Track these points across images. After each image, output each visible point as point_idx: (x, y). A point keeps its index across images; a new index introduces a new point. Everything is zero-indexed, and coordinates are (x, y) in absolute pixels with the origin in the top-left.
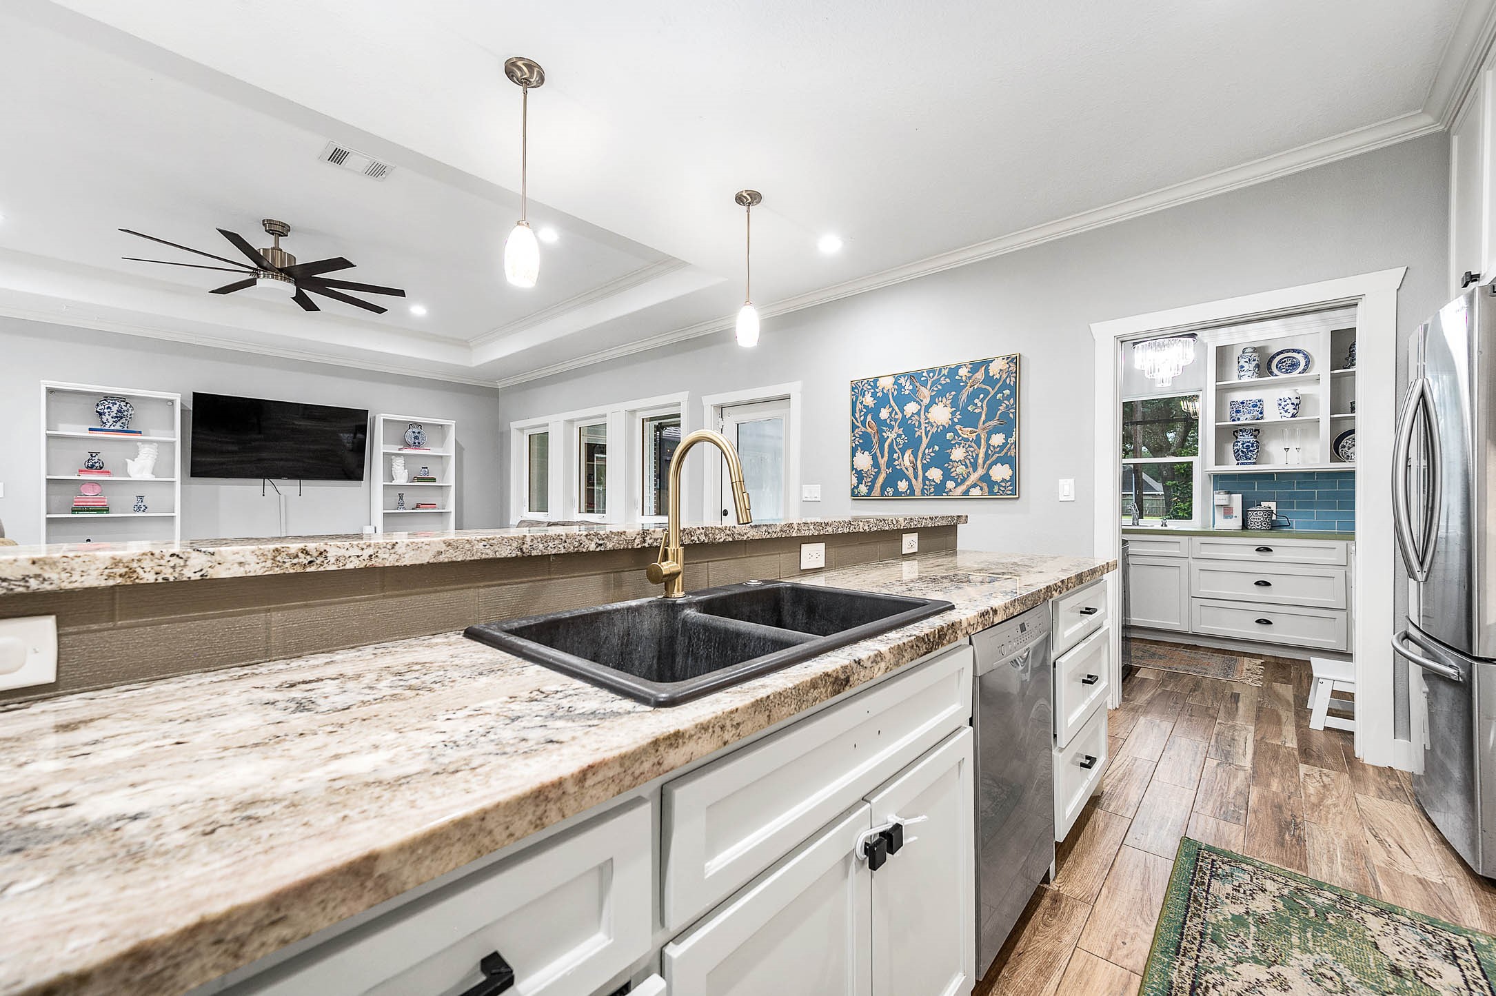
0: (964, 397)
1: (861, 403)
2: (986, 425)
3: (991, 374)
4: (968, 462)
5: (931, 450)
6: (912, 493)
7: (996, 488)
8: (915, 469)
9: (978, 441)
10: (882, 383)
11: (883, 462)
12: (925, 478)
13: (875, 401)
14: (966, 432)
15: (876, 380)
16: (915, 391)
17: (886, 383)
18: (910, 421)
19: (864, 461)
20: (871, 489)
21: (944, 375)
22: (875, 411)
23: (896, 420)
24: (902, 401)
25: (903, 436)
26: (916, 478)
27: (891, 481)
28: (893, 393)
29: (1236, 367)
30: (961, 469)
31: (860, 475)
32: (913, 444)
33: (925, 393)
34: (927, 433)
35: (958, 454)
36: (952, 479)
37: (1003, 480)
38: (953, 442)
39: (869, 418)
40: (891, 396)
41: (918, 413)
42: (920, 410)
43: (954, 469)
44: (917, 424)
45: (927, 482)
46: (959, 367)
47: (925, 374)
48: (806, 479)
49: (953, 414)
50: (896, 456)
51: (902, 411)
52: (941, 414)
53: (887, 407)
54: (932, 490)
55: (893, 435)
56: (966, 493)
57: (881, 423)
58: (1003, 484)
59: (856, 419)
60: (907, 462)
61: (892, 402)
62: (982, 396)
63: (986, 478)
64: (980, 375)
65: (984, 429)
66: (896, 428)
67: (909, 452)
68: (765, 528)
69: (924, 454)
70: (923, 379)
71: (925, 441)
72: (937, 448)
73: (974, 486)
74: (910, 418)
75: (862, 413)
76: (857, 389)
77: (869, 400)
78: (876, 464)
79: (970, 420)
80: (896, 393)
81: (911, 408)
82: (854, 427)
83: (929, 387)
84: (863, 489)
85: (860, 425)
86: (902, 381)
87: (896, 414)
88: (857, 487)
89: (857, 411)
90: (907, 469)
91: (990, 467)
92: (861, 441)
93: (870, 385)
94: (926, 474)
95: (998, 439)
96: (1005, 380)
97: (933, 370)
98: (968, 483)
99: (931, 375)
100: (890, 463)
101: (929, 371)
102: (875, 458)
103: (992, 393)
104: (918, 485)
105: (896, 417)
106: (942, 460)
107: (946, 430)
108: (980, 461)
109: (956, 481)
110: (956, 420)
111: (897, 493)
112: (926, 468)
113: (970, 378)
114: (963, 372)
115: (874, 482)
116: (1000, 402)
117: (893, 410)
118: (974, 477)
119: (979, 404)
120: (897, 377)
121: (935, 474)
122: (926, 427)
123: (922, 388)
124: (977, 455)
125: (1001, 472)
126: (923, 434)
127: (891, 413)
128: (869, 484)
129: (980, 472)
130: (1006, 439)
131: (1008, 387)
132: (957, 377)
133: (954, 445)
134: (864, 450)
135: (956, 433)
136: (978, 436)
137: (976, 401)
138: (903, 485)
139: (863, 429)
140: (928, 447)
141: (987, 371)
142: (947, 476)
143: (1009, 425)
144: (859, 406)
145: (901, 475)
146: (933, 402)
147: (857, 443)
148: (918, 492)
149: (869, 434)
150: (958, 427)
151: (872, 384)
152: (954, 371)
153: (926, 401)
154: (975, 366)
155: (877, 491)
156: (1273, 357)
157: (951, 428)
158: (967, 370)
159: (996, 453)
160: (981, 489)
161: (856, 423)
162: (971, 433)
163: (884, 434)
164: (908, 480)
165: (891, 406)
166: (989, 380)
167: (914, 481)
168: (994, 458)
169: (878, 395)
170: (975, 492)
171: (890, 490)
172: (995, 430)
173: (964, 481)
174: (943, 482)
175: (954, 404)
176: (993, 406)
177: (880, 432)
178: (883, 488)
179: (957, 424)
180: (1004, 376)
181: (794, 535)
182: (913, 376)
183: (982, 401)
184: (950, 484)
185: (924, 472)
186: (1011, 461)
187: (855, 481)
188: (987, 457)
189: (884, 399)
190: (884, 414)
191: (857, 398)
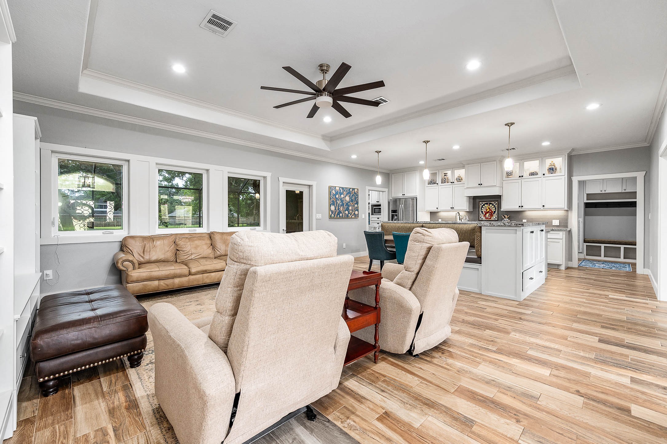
0: (351, 195)
4: (352, 210)
6: (343, 217)
8: (343, 211)
9: (353, 205)
11: (337, 208)
14: (351, 203)
15: (336, 187)
16: (343, 192)
17: (337, 188)
18: (342, 199)
19: (333, 208)
20: (334, 216)
21: (348, 190)
22: (335, 195)
23: (339, 198)
24: (341, 194)
25: (341, 203)
26: (343, 213)
27: (339, 214)
30: (351, 212)
32: (343, 205)
35: (350, 208)
38: (350, 205)
39: (334, 197)
41: (344, 197)
45: (345, 214)
46: (350, 188)
49: (350, 199)
50: (339, 207)
51: (341, 196)
52: (348, 198)
54: (346, 216)
55: (339, 202)
56: (352, 217)
57: (336, 198)
58: (357, 215)
60: (342, 209)
62: (354, 196)
63: (355, 214)
64: (353, 191)
65: (354, 203)
66: (340, 200)
67: (342, 207)
69: (345, 207)
71: (345, 204)
72: (347, 206)
73: (353, 215)
75: (332, 195)
76: (330, 188)
77: (334, 192)
78: (335, 209)
79: (352, 201)
80: (339, 191)
81: (342, 196)
82: (331, 199)
83: (346, 192)
84: (333, 215)
85: (332, 198)
86: (341, 189)
88: (331, 215)
93: (334, 188)
95: (356, 206)
97: (346, 188)
98: (352, 215)
100: (338, 209)
102: (335, 208)
104: (343, 215)
106: (348, 209)
111: (340, 217)
114: (351, 190)
115: (335, 214)
118: (353, 213)
121: (347, 212)
122: (345, 201)
125: (356, 212)
129: (354, 212)
131: (357, 195)
134: (333, 205)
138: (341, 215)
141: (355, 191)
142: (349, 213)
143: (357, 203)
144: (331, 193)
147: (331, 203)
148: (344, 217)
149: (334, 201)
153: (345, 195)
154: (353, 189)
155: (336, 216)
157: (349, 202)
164: (342, 213)
166: (355, 193)
170: (353, 217)
175: (350, 197)
176: (355, 198)
177: (336, 201)
178: (337, 216)
180: (357, 192)
182: (343, 188)
184: (349, 215)
185: (345, 212)
186: (358, 210)
187: (331, 213)
188: (355, 209)
189: (337, 193)
190: (337, 196)
191: (331, 191)
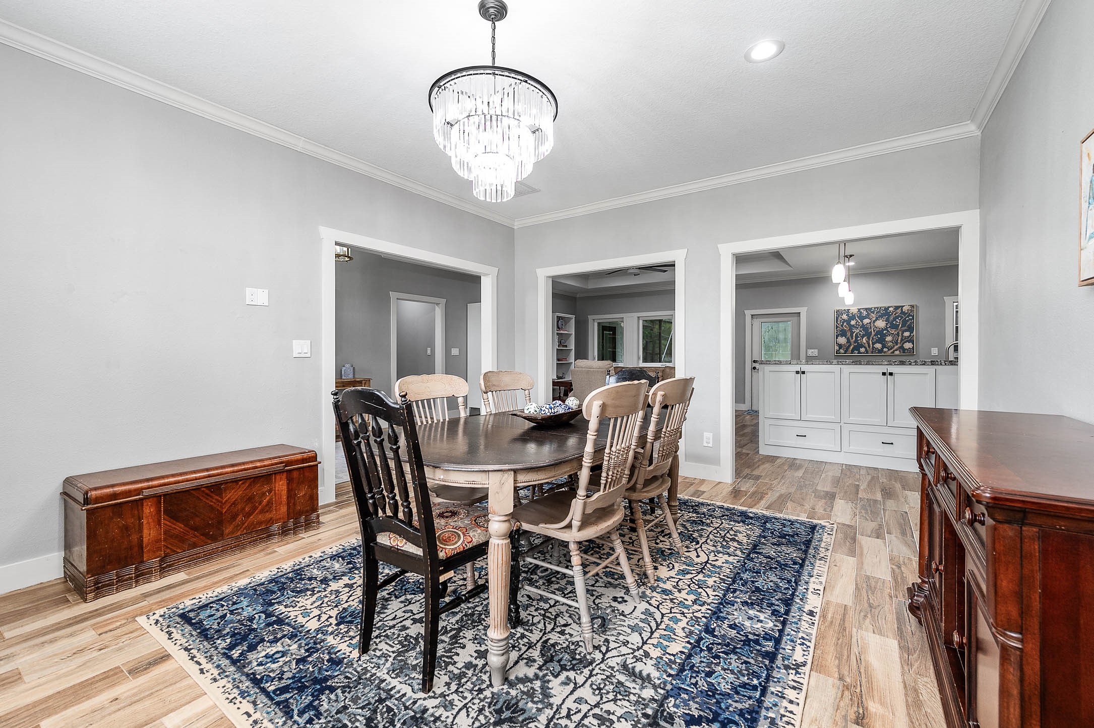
0: (891, 318)
1: (841, 318)
3: (904, 311)
4: (893, 341)
5: (876, 337)
6: (867, 355)
7: (906, 351)
8: (868, 344)
10: (851, 311)
11: (852, 341)
12: (873, 347)
13: (848, 318)
14: (892, 331)
15: (849, 310)
16: (868, 314)
17: (854, 311)
19: (842, 340)
20: (846, 352)
21: (882, 310)
22: (848, 322)
23: (859, 325)
24: (862, 318)
25: (863, 331)
26: (869, 347)
27: (857, 349)
28: (857, 315)
30: (890, 344)
31: (840, 346)
32: (868, 335)
33: (873, 316)
34: (874, 331)
35: (889, 338)
36: (886, 348)
37: (909, 348)
38: (887, 334)
39: (845, 324)
41: (870, 323)
43: (887, 344)
44: (869, 327)
45: (874, 349)
46: (889, 307)
47: (873, 309)
48: (808, 347)
49: (886, 324)
50: (859, 339)
51: (862, 322)
52: (881, 324)
53: (855, 320)
54: (877, 352)
55: (857, 331)
56: (893, 352)
57: (851, 327)
58: (909, 350)
59: (838, 324)
60: (864, 341)
61: (857, 318)
62: (899, 318)
63: (902, 348)
64: (899, 311)
65: (901, 330)
66: (859, 328)
67: (865, 338)
69: (873, 338)
71: (873, 334)
72: (879, 336)
73: (896, 350)
74: (866, 325)
75: (841, 322)
76: (839, 313)
77: (845, 317)
78: (848, 342)
79: (895, 327)
80: (859, 315)
81: (866, 321)
82: (837, 327)
83: (875, 314)
84: (842, 352)
85: (840, 326)
86: (862, 310)
87: (859, 323)
88: (839, 350)
89: (839, 321)
90: (864, 344)
91: (903, 344)
92: (841, 333)
93: (845, 312)
95: (907, 334)
97: (878, 308)
98: (894, 349)
100: (856, 341)
101: (875, 308)
102: (848, 339)
103: (904, 317)
104: (870, 350)
106: (881, 341)
107: (883, 330)
108: (899, 341)
110: (888, 326)
111: (859, 353)
112: (873, 344)
113: (894, 312)
114: (891, 309)
115: (848, 349)
116: (908, 321)
117: (858, 321)
118: (896, 347)
120: (859, 310)
121: (878, 346)
122: (874, 329)
123: (872, 314)
124: (898, 339)
125: (908, 345)
127: (856, 323)
128: (845, 350)
129: (899, 345)
130: (910, 334)
131: (911, 316)
132: (888, 311)
134: (842, 336)
135: (888, 331)
136: (898, 333)
137: (897, 320)
138: (862, 350)
139: (842, 328)
140: (875, 335)
141: (902, 310)
142: (884, 346)
143: (911, 329)
144: (839, 319)
145: (862, 346)
146: (876, 320)
147: (838, 333)
148: (870, 352)
149: (845, 330)
151: (847, 311)
152: (887, 309)
153: (874, 319)
154: (897, 308)
155: (849, 353)
157: (886, 329)
158: (893, 309)
159: (906, 339)
160: (900, 351)
162: (895, 331)
163: (853, 330)
164: (865, 347)
166: (902, 312)
169: (850, 315)
170: (897, 353)
171: (856, 352)
172: (906, 331)
173: (891, 349)
174: (882, 349)
175: (887, 320)
176: (905, 322)
177: (851, 330)
178: (853, 351)
179: (888, 328)
180: (909, 312)
182: (867, 310)
183: (900, 320)
185: (873, 345)
186: (912, 342)
187: (837, 348)
188: (902, 340)
189: (853, 317)
190: (853, 323)
191: (839, 316)
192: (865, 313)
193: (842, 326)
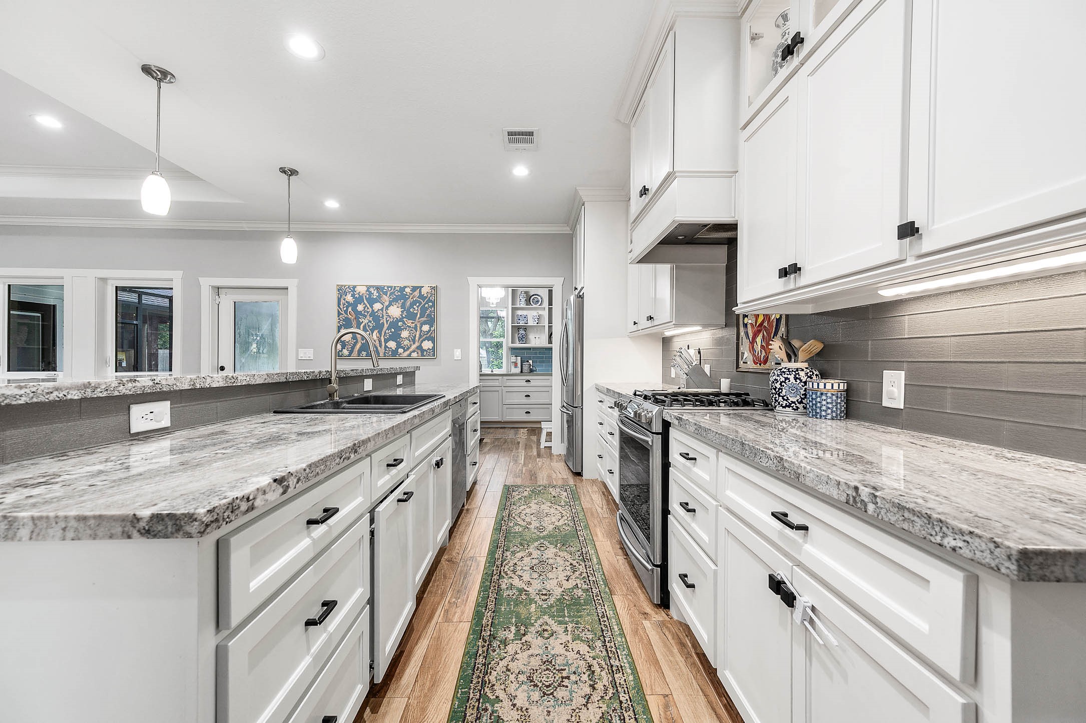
0: (408, 304)
1: (344, 299)
2: (420, 320)
3: (422, 294)
4: (410, 338)
5: (389, 331)
7: (425, 352)
8: (380, 341)
9: (415, 328)
10: (358, 289)
12: (386, 347)
13: (354, 300)
14: (409, 323)
15: (354, 287)
16: (380, 297)
17: (362, 290)
18: (376, 314)
20: (351, 352)
21: (397, 290)
22: (354, 306)
23: (368, 312)
24: (372, 301)
25: (373, 322)
26: (381, 346)
27: (365, 347)
28: (366, 296)
29: (518, 300)
30: (406, 342)
31: (343, 344)
32: (379, 327)
33: (386, 299)
34: (387, 321)
35: (405, 334)
36: (402, 348)
37: (429, 349)
38: (402, 328)
39: (350, 309)
40: (364, 298)
41: (382, 309)
42: (383, 308)
43: (403, 342)
44: (381, 316)
45: (387, 349)
46: (406, 287)
47: (386, 288)
48: (301, 345)
49: (402, 312)
51: (372, 307)
52: (395, 311)
53: (362, 304)
54: (390, 353)
55: (366, 321)
56: (410, 355)
57: (358, 314)
58: (429, 351)
59: (340, 309)
60: (375, 337)
61: (365, 301)
62: (418, 304)
63: (420, 348)
64: (417, 293)
65: (419, 322)
66: (368, 317)
67: (376, 332)
68: (355, 371)
69: (385, 333)
70: (384, 290)
71: (386, 326)
72: (393, 330)
73: (414, 351)
74: (376, 312)
75: (345, 306)
76: (341, 291)
77: (349, 298)
78: (354, 338)
79: (412, 316)
80: (368, 296)
81: (377, 306)
82: (339, 314)
83: (388, 295)
84: (345, 352)
85: (343, 313)
86: (372, 290)
87: (368, 308)
88: (342, 351)
89: (342, 304)
90: (375, 341)
91: (422, 342)
92: (344, 323)
93: (350, 289)
94: (387, 345)
95: (426, 328)
96: (430, 298)
97: (391, 287)
98: (411, 350)
99: (390, 289)
101: (388, 287)
103: (423, 303)
104: (382, 351)
105: (368, 310)
106: (396, 337)
107: (398, 321)
108: (417, 338)
109: (404, 349)
110: (404, 316)
112: (386, 341)
113: (411, 294)
114: (408, 290)
115: (353, 348)
116: (427, 309)
117: (366, 306)
118: (414, 347)
119: (416, 308)
120: (369, 287)
121: (392, 344)
122: (386, 318)
123: (384, 296)
124: (415, 335)
125: (427, 345)
126: (385, 321)
127: (364, 308)
128: (350, 349)
129: (417, 344)
130: (430, 328)
131: (431, 301)
132: (404, 292)
133: (403, 329)
134: (345, 328)
135: (404, 323)
136: (416, 325)
137: (415, 307)
139: (346, 316)
140: (388, 329)
141: (420, 292)
142: (399, 346)
143: (431, 321)
144: (342, 301)
146: (390, 304)
147: (341, 324)
148: (381, 354)
149: (350, 319)
150: (405, 320)
151: (352, 289)
152: (402, 289)
153: (387, 303)
154: (414, 289)
155: (355, 354)
156: (531, 297)
157: (401, 320)
158: (410, 289)
159: (425, 335)
160: (418, 353)
161: (340, 311)
162: (412, 323)
163: (360, 320)
165: (364, 304)
166: (421, 296)
167: (379, 348)
168: (424, 337)
169: (356, 296)
170: (414, 355)
171: (364, 353)
172: (425, 323)
173: (408, 348)
174: (397, 349)
175: (403, 306)
176: (424, 310)
177: (357, 318)
178: (359, 352)
179: (404, 318)
180: (429, 295)
181: (364, 374)
182: (378, 288)
183: (418, 307)
184: (400, 350)
185: (385, 343)
186: (432, 339)
187: (339, 347)
188: (420, 336)
189: (359, 300)
190: (360, 308)
191: (341, 296)
192: (375, 294)
193: (346, 312)
